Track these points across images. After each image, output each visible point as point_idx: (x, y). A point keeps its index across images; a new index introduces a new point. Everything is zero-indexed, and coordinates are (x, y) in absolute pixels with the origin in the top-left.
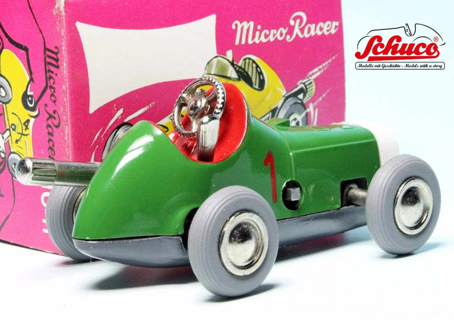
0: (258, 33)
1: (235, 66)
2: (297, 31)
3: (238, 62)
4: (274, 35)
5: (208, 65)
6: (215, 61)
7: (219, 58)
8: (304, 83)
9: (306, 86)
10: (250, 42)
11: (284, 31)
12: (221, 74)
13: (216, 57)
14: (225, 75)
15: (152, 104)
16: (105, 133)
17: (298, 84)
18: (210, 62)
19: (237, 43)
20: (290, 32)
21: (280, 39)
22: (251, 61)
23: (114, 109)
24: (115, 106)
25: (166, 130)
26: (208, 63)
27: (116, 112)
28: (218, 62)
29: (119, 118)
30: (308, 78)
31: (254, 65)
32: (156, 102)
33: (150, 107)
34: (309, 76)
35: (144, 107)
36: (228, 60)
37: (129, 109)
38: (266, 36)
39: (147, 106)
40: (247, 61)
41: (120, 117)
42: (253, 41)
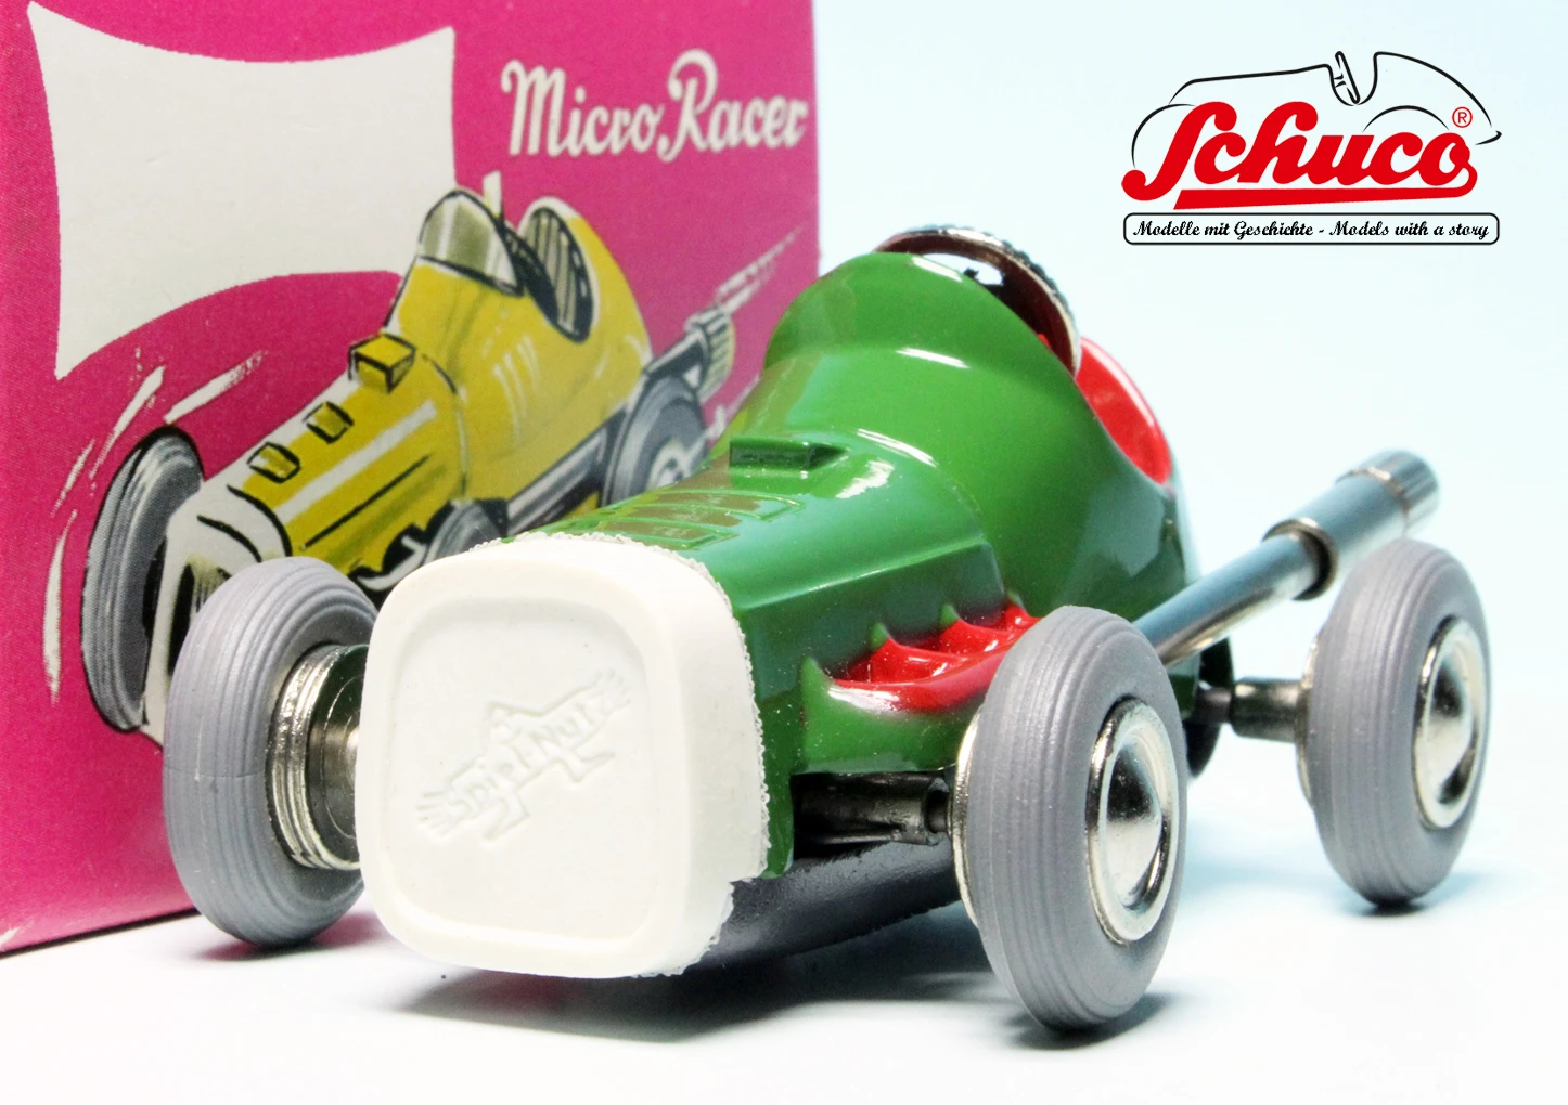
0: (576, 116)
1: (509, 238)
2: (687, 122)
3: (517, 223)
4: (624, 130)
5: (428, 227)
6: (450, 207)
7: (462, 201)
8: (703, 327)
9: (708, 337)
10: (554, 149)
11: (653, 120)
12: (465, 263)
13: (453, 195)
14: (477, 267)
15: (254, 361)
16: (100, 461)
17: (688, 326)
18: (436, 214)
19: (515, 148)
20: (669, 126)
21: (641, 146)
22: (555, 224)
23: (135, 367)
24: (138, 355)
25: (292, 467)
26: (430, 215)
27: (141, 381)
28: (460, 215)
29: (150, 406)
30: (715, 307)
31: (564, 241)
32: (266, 353)
33: (249, 373)
34: (717, 300)
35: (226, 370)
36: (488, 212)
37: (182, 374)
38: (602, 132)
39: (239, 368)
40: (544, 221)
41: (153, 400)
42: (563, 145)
